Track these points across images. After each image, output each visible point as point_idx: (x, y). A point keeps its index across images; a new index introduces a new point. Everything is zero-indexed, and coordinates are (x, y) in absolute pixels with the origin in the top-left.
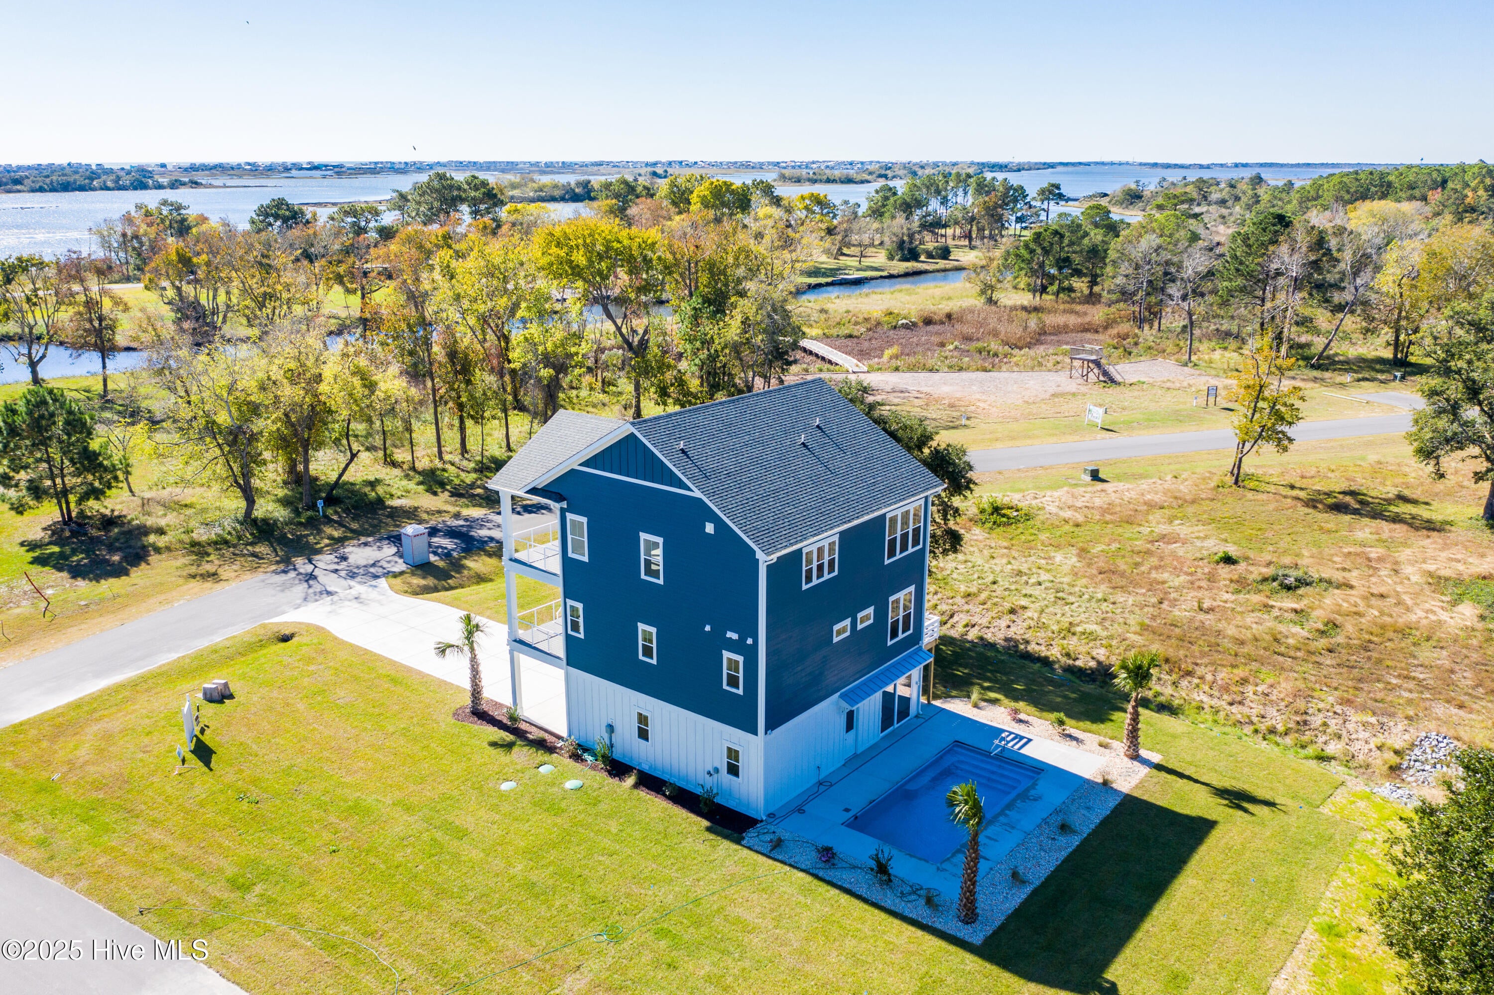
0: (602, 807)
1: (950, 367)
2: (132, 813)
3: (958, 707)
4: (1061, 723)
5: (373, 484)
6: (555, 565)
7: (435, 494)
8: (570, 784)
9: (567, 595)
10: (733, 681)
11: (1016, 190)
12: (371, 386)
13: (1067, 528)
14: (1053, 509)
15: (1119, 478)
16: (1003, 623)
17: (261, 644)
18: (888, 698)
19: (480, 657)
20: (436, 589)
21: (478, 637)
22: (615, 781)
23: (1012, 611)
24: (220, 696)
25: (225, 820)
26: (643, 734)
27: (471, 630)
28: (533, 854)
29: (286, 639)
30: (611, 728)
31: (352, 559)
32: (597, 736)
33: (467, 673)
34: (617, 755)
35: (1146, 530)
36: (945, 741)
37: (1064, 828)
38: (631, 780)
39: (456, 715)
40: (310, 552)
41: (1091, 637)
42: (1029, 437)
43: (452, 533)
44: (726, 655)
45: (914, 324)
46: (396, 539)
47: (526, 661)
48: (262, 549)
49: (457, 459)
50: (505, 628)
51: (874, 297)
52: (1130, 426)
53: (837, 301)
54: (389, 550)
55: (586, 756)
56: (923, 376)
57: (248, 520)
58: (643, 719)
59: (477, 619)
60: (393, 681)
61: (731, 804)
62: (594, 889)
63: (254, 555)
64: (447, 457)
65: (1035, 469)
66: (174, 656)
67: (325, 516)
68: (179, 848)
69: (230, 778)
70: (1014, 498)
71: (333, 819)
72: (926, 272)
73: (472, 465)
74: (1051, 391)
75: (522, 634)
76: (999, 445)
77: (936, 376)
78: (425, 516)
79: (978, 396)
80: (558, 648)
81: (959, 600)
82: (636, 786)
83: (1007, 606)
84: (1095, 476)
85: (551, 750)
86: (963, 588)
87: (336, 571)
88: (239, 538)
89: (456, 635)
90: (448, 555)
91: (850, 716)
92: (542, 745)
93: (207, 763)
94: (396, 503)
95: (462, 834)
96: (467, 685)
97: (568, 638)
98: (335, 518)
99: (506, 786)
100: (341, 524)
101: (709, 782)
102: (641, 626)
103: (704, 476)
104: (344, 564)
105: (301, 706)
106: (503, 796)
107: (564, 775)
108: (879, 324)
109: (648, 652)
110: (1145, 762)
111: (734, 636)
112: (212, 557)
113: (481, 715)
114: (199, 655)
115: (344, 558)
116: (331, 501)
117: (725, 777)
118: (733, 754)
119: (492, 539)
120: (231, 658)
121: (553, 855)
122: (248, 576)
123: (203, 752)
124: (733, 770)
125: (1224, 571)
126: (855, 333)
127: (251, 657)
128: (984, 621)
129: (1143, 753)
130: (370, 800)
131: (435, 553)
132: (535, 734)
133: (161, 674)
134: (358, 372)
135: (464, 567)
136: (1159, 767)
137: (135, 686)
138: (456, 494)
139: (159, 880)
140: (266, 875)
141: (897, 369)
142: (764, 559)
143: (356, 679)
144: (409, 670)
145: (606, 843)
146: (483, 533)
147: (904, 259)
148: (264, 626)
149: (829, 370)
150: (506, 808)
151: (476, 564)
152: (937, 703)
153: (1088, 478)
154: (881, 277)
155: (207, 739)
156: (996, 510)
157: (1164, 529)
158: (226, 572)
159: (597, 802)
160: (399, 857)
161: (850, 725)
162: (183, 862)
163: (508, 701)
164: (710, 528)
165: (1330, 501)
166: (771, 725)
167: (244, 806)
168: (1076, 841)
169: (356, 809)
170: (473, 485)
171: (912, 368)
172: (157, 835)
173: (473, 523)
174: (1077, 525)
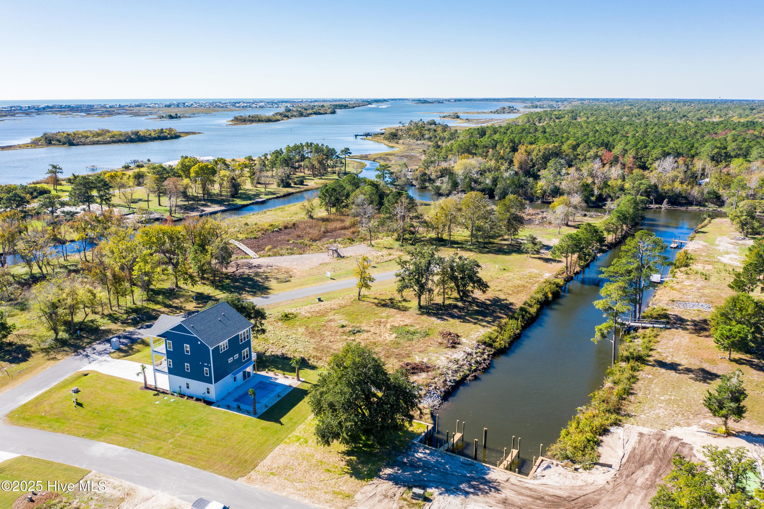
0: (180, 404)
1: (288, 253)
2: (68, 419)
3: (263, 373)
4: (284, 374)
5: (92, 321)
6: (164, 352)
7: (116, 323)
8: (172, 400)
9: (168, 358)
10: (207, 374)
11: (331, 150)
12: (94, 296)
13: (305, 319)
14: (303, 313)
15: (327, 300)
16: (280, 350)
17: (79, 377)
18: (244, 372)
19: (146, 375)
20: (125, 356)
21: (145, 370)
22: (182, 399)
23: (283, 347)
24: (77, 391)
25: (92, 418)
26: (188, 387)
27: (144, 368)
28: (166, 415)
29: (86, 375)
30: (180, 387)
31: (97, 349)
32: (178, 390)
33: (143, 378)
34: (182, 393)
35: (326, 318)
36: (258, 381)
37: (279, 396)
38: (186, 398)
39: (141, 389)
40: (83, 348)
41: (300, 352)
42: (307, 284)
43: (125, 337)
44: (205, 368)
45: (280, 229)
46: (109, 341)
47: (158, 374)
48: (66, 349)
49: (117, 309)
50: (152, 367)
51: (268, 213)
52: (339, 277)
53: (253, 216)
54: (108, 345)
55: (175, 394)
56: (278, 258)
57: (56, 339)
58: (187, 384)
59: (145, 365)
60: (122, 382)
61: (209, 400)
62: (180, 419)
63: (64, 351)
64: (114, 309)
65: (304, 297)
66: (56, 383)
67: (80, 335)
68: (84, 424)
69: (89, 409)
70: (293, 311)
71: (118, 414)
72: (292, 193)
73: (123, 311)
74: (320, 262)
75: (156, 368)
76: (296, 288)
77: (283, 258)
78: (114, 332)
79: (295, 267)
80: (166, 370)
81: (270, 345)
82: (187, 399)
83: (282, 346)
84: (320, 300)
85: (167, 394)
86: (272, 342)
87: (94, 353)
88: (56, 346)
89: (140, 369)
90: (126, 345)
91: (235, 378)
92: (164, 393)
93: (82, 406)
94: (103, 328)
95: (149, 413)
96: (143, 382)
97: (169, 368)
98: (85, 335)
99: (157, 403)
100: (88, 338)
101: (203, 396)
102: (186, 364)
103: (197, 332)
104: (95, 351)
105: (99, 391)
106: (156, 404)
107: (170, 399)
108: (267, 230)
109: (188, 369)
110: (300, 381)
111: (206, 364)
112: (52, 353)
113: (147, 388)
114: (63, 382)
115: (94, 349)
116: (81, 330)
117: (207, 394)
118: (208, 389)
119: (139, 338)
120: (73, 382)
121: (170, 414)
122: (66, 357)
123: (80, 405)
124: (208, 392)
125: (341, 330)
126: (258, 237)
127: (78, 381)
128: (276, 350)
129: (301, 379)
130: (126, 409)
131: (123, 345)
132: (161, 391)
133: (56, 388)
134: (90, 291)
135: (133, 348)
136: (304, 382)
137: (50, 392)
138: (123, 323)
139: (83, 430)
140: (107, 426)
141: (269, 256)
142: (211, 349)
143: (111, 383)
144: (125, 379)
145: (182, 411)
146: (135, 336)
147: (284, 187)
148: (78, 372)
149: (246, 258)
150: (158, 407)
151: (136, 347)
152: (258, 373)
153: (317, 301)
154: (274, 198)
155: (78, 401)
156: (286, 316)
157: (332, 317)
158: (59, 357)
159: (179, 403)
160: (136, 419)
161: (235, 380)
162: (86, 426)
163: (153, 384)
164: (199, 343)
165: (383, 303)
166: (215, 382)
167: (96, 414)
168: (280, 398)
169: (123, 411)
170: (127, 319)
171: (275, 255)
172: (77, 423)
173: (132, 333)
174: (309, 318)
